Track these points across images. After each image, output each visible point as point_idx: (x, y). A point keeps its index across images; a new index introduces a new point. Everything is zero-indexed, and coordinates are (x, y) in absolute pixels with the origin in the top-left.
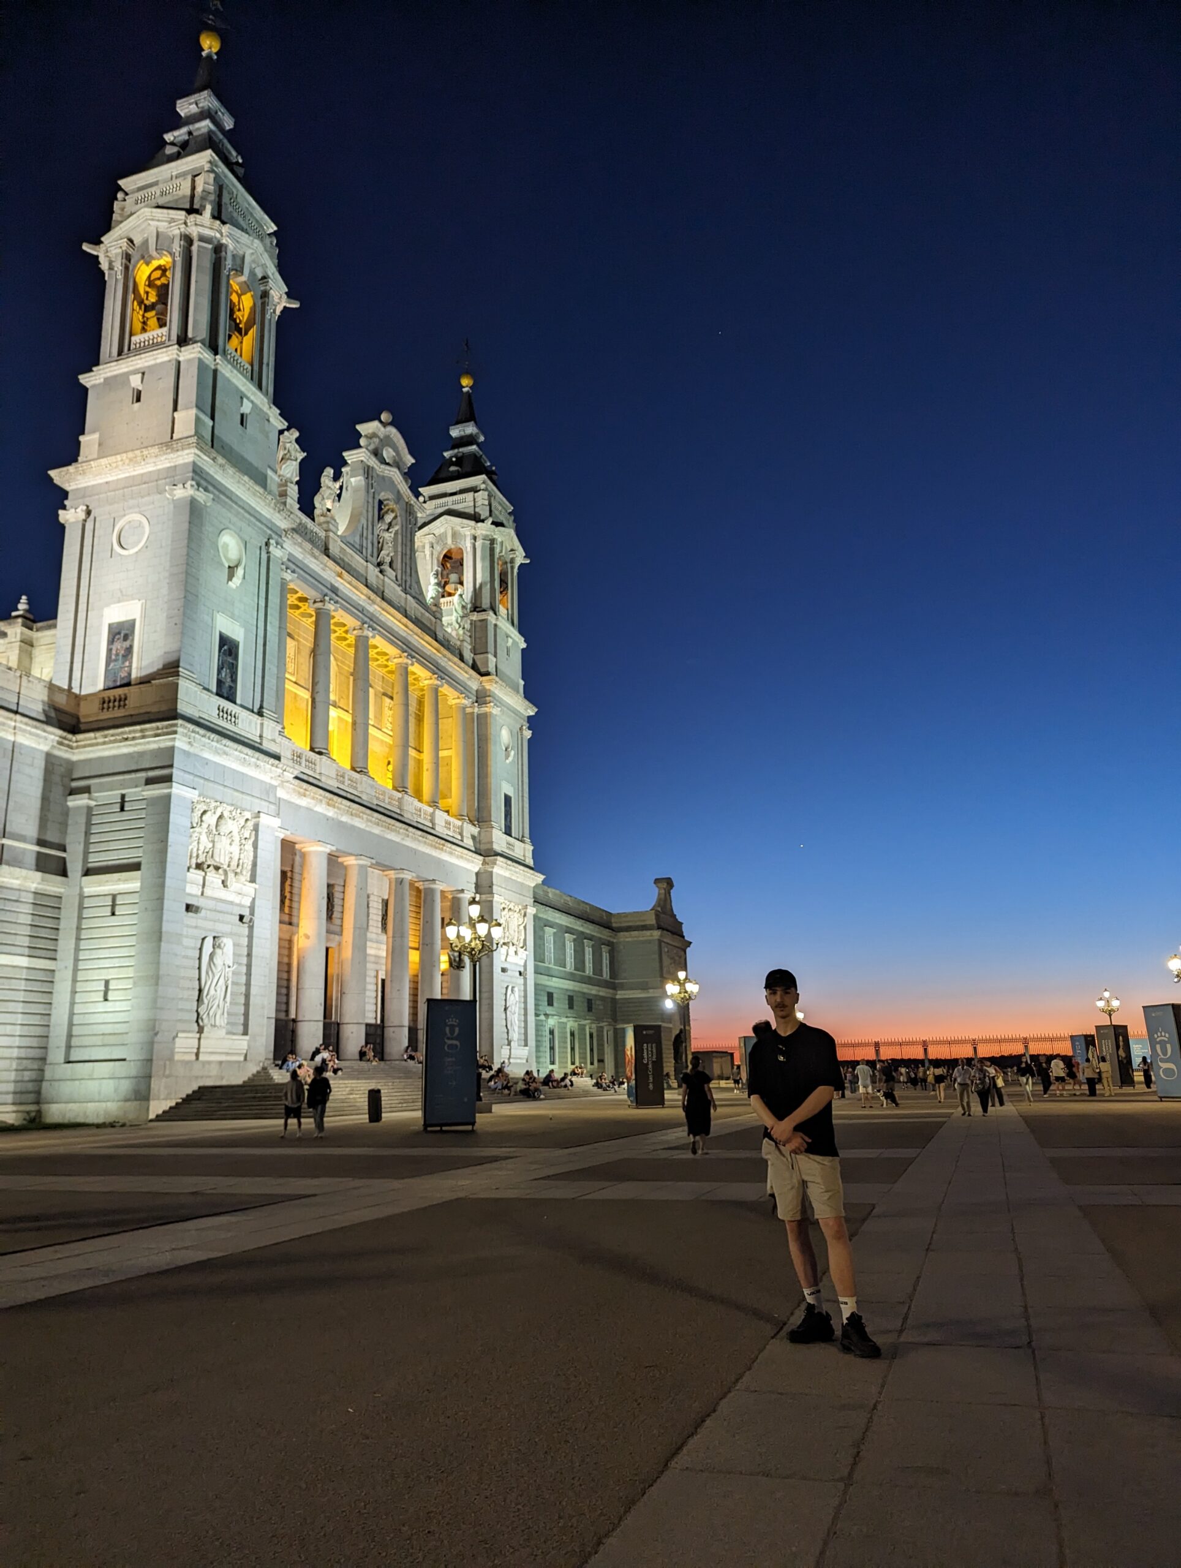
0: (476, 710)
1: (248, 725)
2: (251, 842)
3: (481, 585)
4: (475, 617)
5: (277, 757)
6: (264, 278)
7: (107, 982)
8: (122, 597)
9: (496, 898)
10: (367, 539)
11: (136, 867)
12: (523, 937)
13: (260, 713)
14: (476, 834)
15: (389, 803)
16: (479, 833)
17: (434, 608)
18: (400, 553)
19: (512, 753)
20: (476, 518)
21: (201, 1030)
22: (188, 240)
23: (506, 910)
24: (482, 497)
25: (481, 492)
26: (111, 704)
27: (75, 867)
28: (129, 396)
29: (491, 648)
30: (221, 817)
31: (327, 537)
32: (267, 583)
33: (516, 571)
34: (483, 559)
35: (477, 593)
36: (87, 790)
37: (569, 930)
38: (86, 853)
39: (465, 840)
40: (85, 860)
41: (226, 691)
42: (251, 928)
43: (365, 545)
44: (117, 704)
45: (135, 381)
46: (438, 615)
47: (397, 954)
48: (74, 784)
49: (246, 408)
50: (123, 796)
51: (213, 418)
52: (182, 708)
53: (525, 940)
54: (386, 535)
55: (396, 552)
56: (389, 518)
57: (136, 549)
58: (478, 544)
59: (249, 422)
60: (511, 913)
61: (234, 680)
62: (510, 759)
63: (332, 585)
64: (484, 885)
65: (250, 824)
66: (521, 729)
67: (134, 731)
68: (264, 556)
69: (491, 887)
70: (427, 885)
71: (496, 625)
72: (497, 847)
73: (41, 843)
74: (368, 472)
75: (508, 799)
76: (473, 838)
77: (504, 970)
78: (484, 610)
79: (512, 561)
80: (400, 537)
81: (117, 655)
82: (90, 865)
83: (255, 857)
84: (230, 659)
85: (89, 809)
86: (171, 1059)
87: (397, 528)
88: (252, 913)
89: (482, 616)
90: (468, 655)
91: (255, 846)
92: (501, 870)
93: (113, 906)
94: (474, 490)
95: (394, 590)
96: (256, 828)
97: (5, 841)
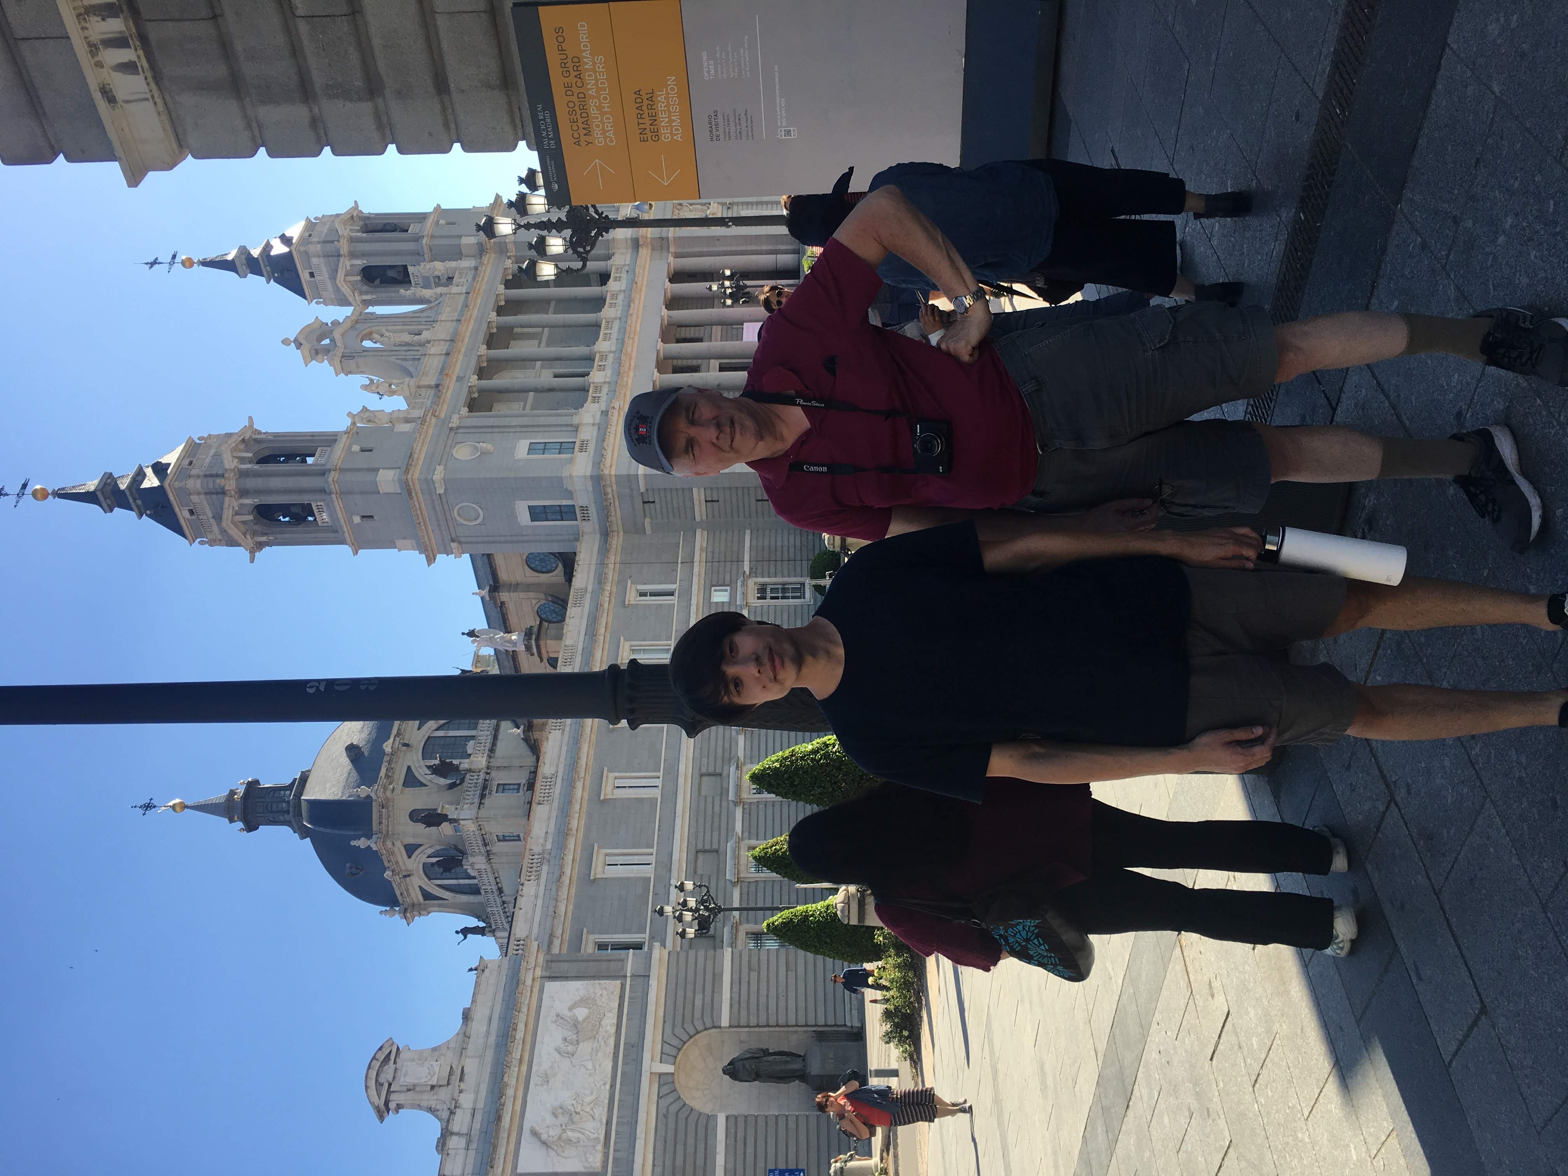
1: (587, 434)
8: (512, 516)
10: (406, 355)
26: (586, 515)
28: (368, 522)
32: (481, 427)
39: (627, 263)
41: (568, 448)
43: (412, 357)
44: (586, 512)
45: (357, 519)
49: (356, 448)
50: (645, 503)
51: (378, 470)
57: (479, 510)
59: (366, 446)
61: (559, 444)
63: (457, 382)
64: (661, 245)
68: (460, 430)
74: (348, 357)
80: (390, 328)
87: (384, 331)
89: (427, 249)
97: (679, 562)
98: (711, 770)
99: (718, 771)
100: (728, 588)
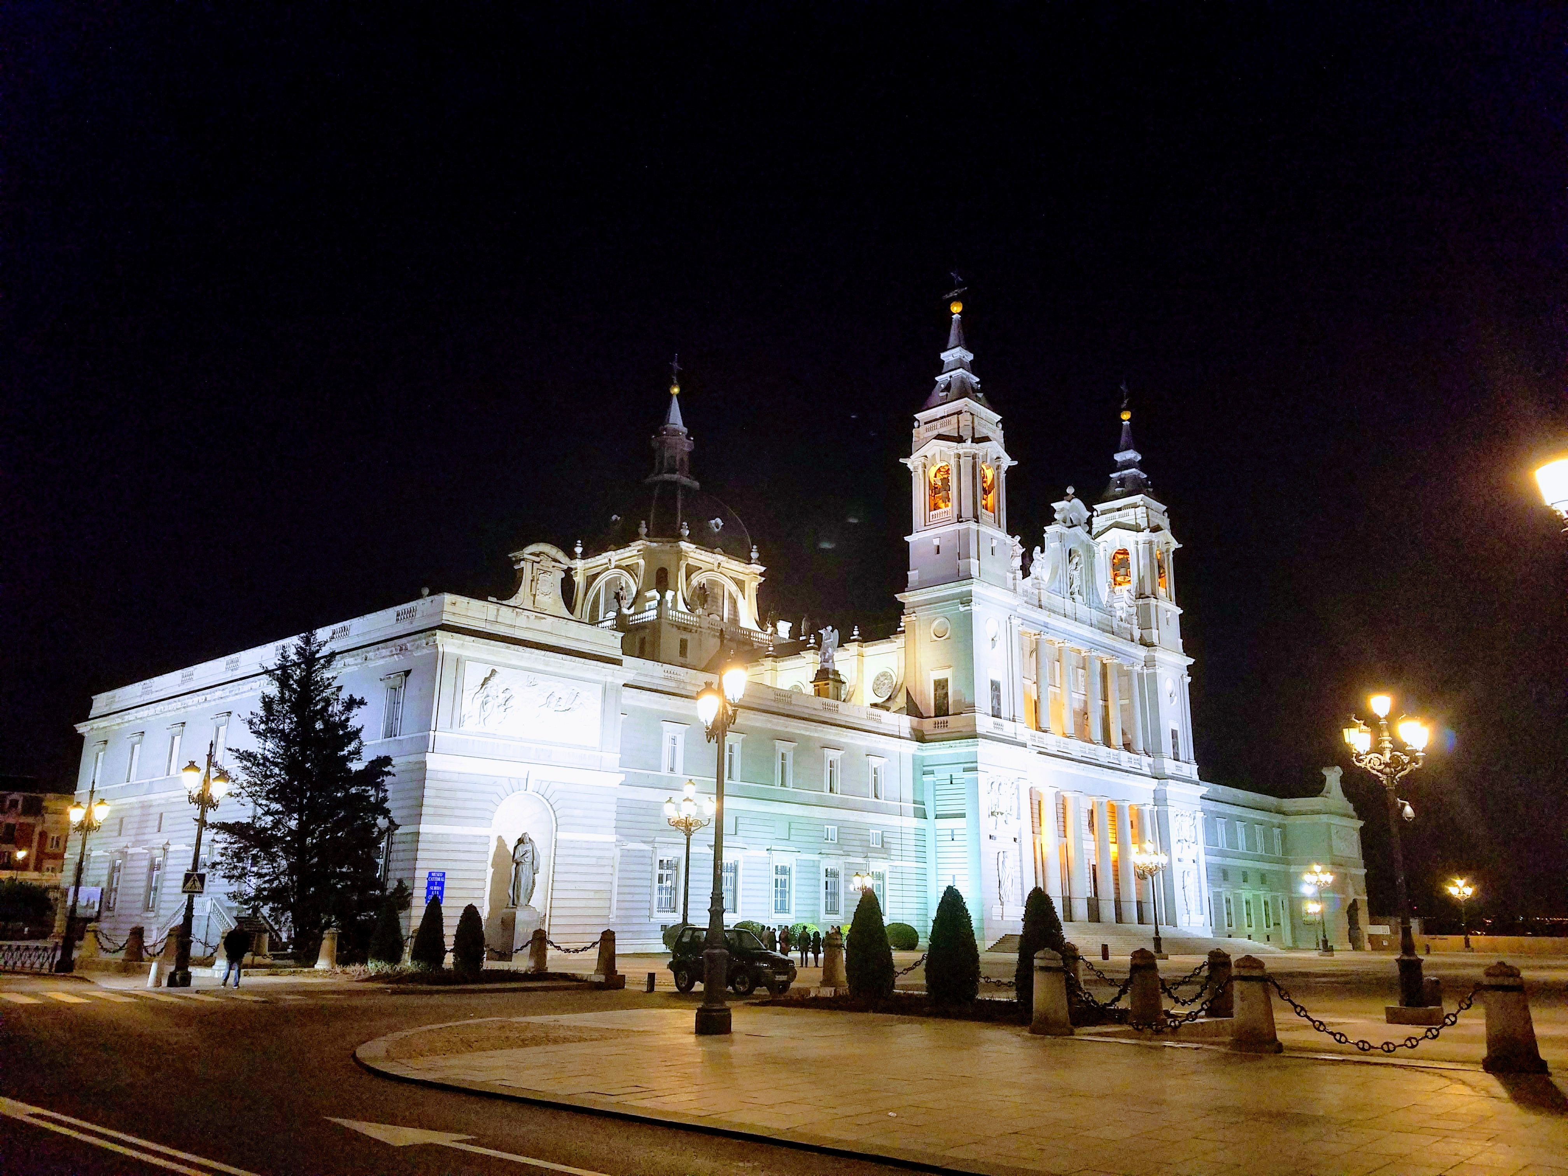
0: (1145, 671)
1: (1008, 729)
2: (1015, 796)
3: (1143, 577)
4: (1141, 602)
5: (1024, 745)
6: (998, 458)
7: (954, 876)
9: (1170, 809)
10: (1063, 582)
11: (963, 816)
12: (1194, 835)
13: (1014, 721)
14: (1151, 763)
15: (1089, 753)
16: (1154, 761)
17: (1110, 609)
18: (1084, 582)
19: (1176, 698)
20: (1137, 529)
21: (1002, 904)
22: (959, 456)
23: (1179, 816)
24: (1141, 511)
25: (1140, 508)
26: (940, 725)
27: (931, 815)
28: (934, 550)
29: (1154, 625)
30: (1000, 785)
31: (1040, 593)
32: (1011, 642)
33: (1171, 556)
34: (1144, 558)
35: (1141, 581)
36: (932, 773)
37: (1241, 819)
38: (935, 806)
39: (1143, 768)
40: (935, 810)
41: (996, 715)
42: (1020, 845)
43: (1062, 587)
44: (943, 725)
45: (937, 541)
46: (1113, 613)
47: (1102, 850)
48: (925, 768)
49: (994, 543)
50: (951, 776)
51: (979, 559)
52: (980, 730)
53: (1196, 837)
54: (1075, 573)
55: (1081, 580)
56: (1075, 561)
57: (944, 638)
58: (1141, 547)
59: (996, 551)
60: (1183, 818)
61: (999, 704)
62: (1174, 703)
63: (1044, 622)
64: (1160, 799)
65: (1014, 786)
66: (1182, 677)
67: (956, 743)
68: (1009, 625)
69: (1166, 800)
70: (1119, 803)
71: (1157, 606)
72: (1168, 772)
73: (915, 802)
74: (1061, 537)
75: (1174, 734)
76: (1149, 765)
77: (1179, 860)
78: (1148, 597)
79: (1167, 551)
81: (939, 697)
82: (938, 813)
83: (1019, 804)
84: (996, 693)
85: (934, 782)
86: (991, 919)
87: (1081, 566)
88: (1020, 838)
89: (1146, 601)
90: (1137, 634)
91: (1018, 799)
92: (1172, 787)
93: (953, 835)
94: (1135, 506)
95: (1082, 610)
96: (1018, 788)
97: (901, 803)
98: (740, 827)
99: (739, 832)
100: (880, 846)
